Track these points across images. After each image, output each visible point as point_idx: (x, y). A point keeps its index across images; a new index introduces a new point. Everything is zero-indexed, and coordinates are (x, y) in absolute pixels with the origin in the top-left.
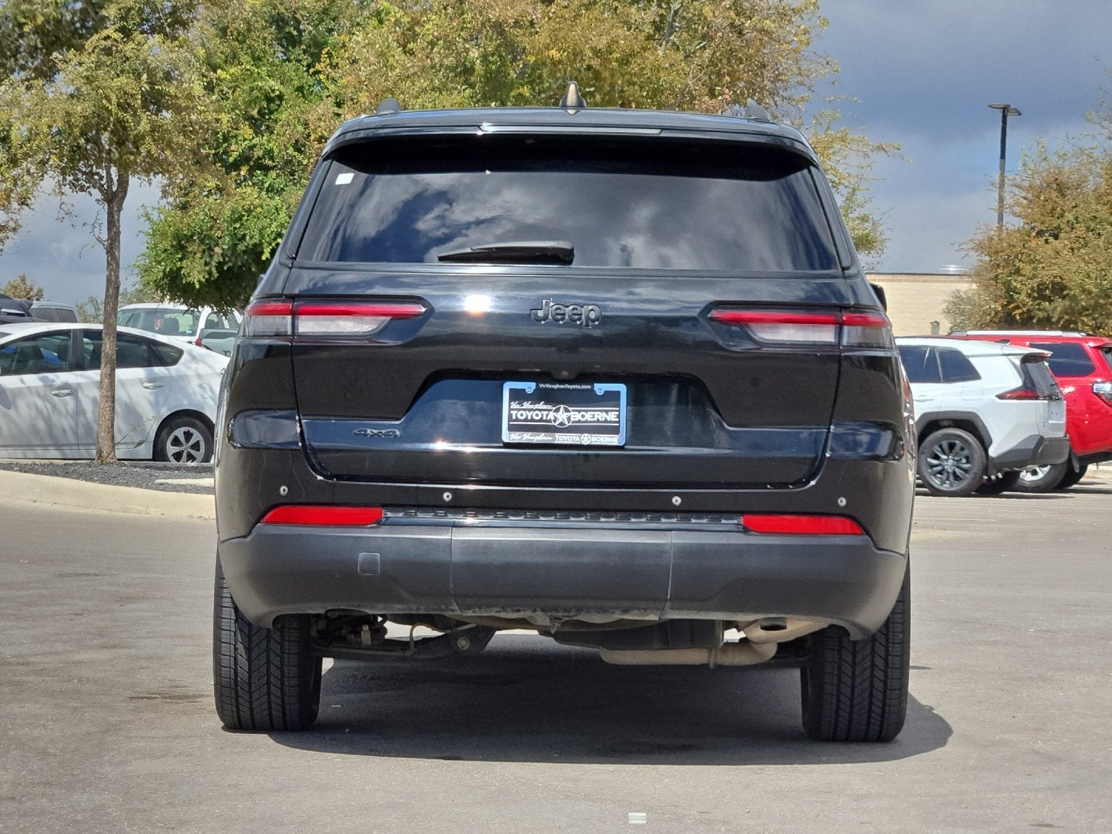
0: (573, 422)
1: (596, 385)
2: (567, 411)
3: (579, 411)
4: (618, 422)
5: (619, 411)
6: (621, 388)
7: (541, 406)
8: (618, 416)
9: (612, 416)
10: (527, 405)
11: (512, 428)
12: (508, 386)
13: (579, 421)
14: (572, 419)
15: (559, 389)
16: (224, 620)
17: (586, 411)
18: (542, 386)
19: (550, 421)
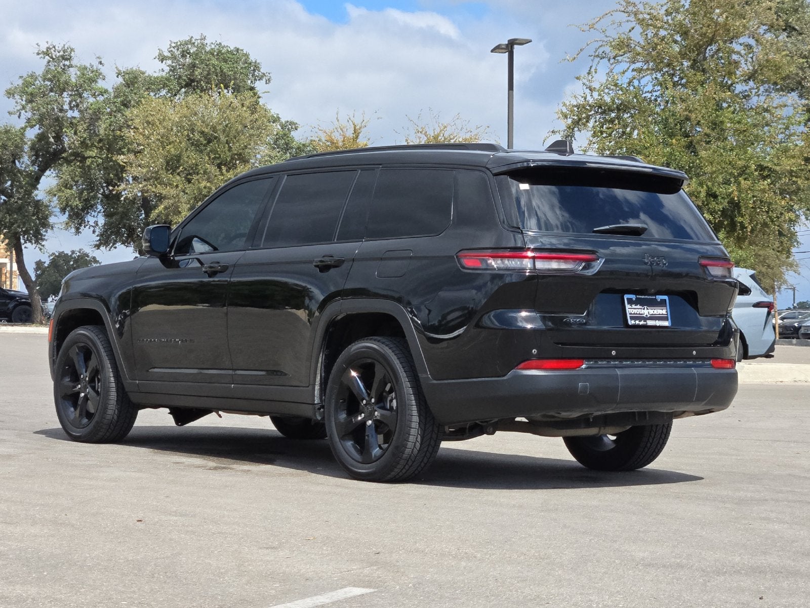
0: (651, 315)
1: (657, 296)
2: (647, 309)
3: (652, 309)
4: (667, 314)
5: (667, 309)
6: (666, 297)
7: (638, 306)
8: (667, 312)
9: (664, 312)
10: (634, 306)
11: (632, 318)
12: (626, 297)
13: (652, 314)
14: (650, 313)
15: (644, 298)
16: (413, 423)
17: (655, 309)
18: (638, 296)
19: (642, 314)
